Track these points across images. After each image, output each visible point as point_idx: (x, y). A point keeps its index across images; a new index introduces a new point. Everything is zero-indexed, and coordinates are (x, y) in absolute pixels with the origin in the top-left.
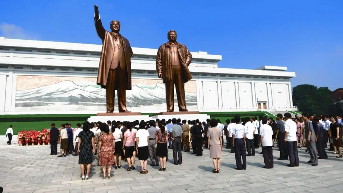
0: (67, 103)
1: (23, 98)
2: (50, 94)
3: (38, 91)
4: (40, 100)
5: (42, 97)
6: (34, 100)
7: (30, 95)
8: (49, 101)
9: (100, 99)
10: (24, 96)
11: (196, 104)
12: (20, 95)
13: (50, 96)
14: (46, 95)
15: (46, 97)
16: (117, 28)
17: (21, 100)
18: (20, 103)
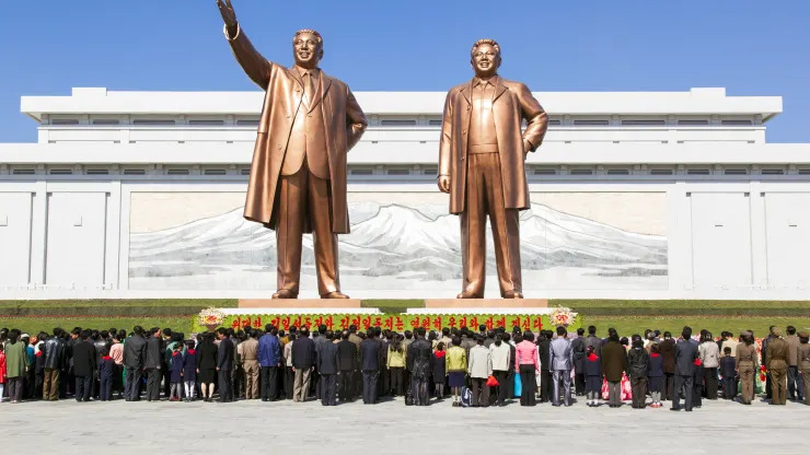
0: (260, 267)
1: (147, 253)
2: (215, 241)
3: (184, 233)
4: (189, 259)
5: (195, 251)
6: (174, 259)
7: (164, 245)
8: (211, 262)
9: (351, 254)
10: (148, 248)
11: (664, 273)
12: (141, 246)
13: (215, 248)
14: (205, 245)
15: (207, 250)
16: (308, 54)
17: (143, 258)
18: (139, 269)
